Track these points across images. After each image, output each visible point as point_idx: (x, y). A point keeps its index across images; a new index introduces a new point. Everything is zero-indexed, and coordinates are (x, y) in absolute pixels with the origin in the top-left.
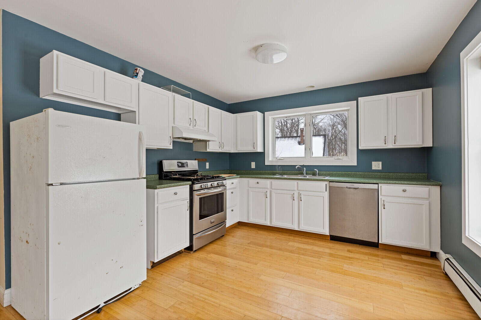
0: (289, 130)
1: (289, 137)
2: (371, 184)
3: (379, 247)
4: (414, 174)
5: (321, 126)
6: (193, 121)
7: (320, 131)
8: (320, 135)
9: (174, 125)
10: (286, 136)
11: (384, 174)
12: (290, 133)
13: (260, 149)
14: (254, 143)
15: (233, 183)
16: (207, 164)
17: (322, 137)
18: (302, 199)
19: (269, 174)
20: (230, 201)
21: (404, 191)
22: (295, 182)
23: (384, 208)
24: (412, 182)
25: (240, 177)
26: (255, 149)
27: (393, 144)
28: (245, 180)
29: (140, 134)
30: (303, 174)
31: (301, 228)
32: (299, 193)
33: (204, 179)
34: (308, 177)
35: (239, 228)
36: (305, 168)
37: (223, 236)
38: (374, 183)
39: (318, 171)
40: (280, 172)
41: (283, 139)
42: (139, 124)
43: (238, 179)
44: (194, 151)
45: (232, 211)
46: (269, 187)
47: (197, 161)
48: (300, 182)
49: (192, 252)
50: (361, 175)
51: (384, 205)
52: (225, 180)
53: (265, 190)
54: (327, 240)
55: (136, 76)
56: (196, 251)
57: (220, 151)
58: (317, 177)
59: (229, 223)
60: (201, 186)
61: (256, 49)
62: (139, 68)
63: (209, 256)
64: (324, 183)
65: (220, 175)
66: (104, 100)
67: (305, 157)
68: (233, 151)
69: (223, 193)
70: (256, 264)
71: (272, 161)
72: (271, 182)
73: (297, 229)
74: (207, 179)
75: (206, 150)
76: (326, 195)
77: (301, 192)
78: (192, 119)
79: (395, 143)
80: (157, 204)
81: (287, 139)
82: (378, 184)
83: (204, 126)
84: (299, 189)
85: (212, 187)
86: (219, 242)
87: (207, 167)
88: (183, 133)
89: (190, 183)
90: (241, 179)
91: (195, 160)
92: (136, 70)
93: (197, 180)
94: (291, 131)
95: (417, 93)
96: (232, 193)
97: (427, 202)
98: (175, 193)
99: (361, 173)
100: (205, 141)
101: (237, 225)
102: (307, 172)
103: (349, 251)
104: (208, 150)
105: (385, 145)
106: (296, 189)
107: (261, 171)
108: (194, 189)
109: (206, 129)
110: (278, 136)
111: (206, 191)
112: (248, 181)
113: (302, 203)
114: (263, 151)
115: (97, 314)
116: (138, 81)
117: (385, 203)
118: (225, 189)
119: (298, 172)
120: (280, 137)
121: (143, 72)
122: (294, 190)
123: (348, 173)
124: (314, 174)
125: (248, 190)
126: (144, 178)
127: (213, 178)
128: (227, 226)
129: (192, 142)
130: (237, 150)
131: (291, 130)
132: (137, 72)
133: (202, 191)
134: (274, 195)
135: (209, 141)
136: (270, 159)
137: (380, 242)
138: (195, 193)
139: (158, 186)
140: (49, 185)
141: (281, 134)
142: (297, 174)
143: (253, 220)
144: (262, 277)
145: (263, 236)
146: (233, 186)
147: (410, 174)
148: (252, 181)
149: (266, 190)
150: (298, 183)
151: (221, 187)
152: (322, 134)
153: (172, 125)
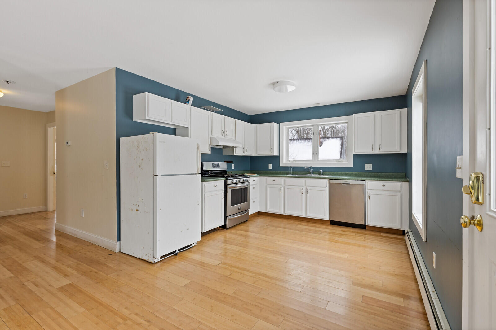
0: (306, 131)
1: (305, 139)
2: (360, 180)
3: (366, 229)
4: (396, 174)
5: (340, 128)
6: (224, 132)
7: (338, 133)
8: (337, 137)
9: (212, 136)
10: (303, 138)
11: (373, 173)
12: (307, 135)
13: (276, 154)
14: (271, 148)
15: (254, 181)
16: (233, 165)
17: (339, 139)
18: (309, 193)
19: (283, 174)
20: (252, 194)
21: (383, 186)
22: (303, 180)
23: (369, 199)
24: (389, 179)
25: (260, 176)
26: (272, 153)
27: (379, 151)
28: (264, 179)
29: (198, 145)
30: (311, 174)
31: (307, 215)
32: (306, 188)
33: (234, 176)
34: (314, 176)
35: (258, 217)
36: (312, 169)
37: (247, 221)
38: (362, 180)
39: (323, 171)
40: (292, 172)
41: (300, 141)
42: (190, 137)
43: (258, 177)
44: (223, 154)
45: (254, 202)
46: (283, 183)
47: (225, 163)
48: (307, 180)
49: (225, 229)
50: (356, 174)
51: (369, 197)
52: (249, 177)
53: (279, 186)
54: (328, 224)
55: (188, 102)
56: (228, 229)
57: (244, 155)
58: (322, 176)
59: (251, 212)
60: (232, 181)
61: (274, 84)
62: (190, 97)
63: (238, 232)
64: (325, 181)
65: (245, 174)
66: (171, 121)
67: (313, 160)
68: (253, 154)
69: (247, 187)
70: (273, 236)
71: (286, 163)
72: (285, 180)
73: (304, 216)
74: (236, 176)
75: (234, 154)
76: (327, 189)
77: (307, 187)
78: (224, 131)
79: (380, 150)
80: (204, 192)
81: (303, 141)
82: (365, 181)
83: (232, 135)
84: (307, 185)
85: (240, 182)
86: (244, 224)
87: (233, 168)
88: (220, 142)
89: (224, 178)
90: (260, 177)
91: (224, 162)
92: (188, 97)
93: (229, 176)
94: (308, 133)
95: (396, 112)
96: (254, 188)
97: (399, 194)
98: (215, 186)
99: (356, 173)
100: (233, 148)
101: (257, 214)
102: (314, 172)
103: (342, 231)
104: (235, 154)
105: (372, 151)
106: (304, 185)
107: (277, 172)
108: (227, 183)
109: (234, 138)
110: (295, 138)
111: (235, 185)
112: (266, 179)
113: (308, 196)
114: (278, 155)
115: (175, 256)
116: (189, 106)
117: (370, 195)
118: (249, 185)
119: (307, 172)
120: (297, 139)
121: (192, 98)
122: (303, 186)
123: (346, 173)
124: (320, 174)
125: (266, 186)
126: (200, 174)
127: (240, 176)
128: (250, 213)
129: (222, 148)
130: (257, 153)
131: (308, 131)
132: (189, 99)
133: (233, 185)
134: (287, 190)
135: (235, 147)
136: (284, 162)
137: (366, 225)
138: (228, 186)
139: (205, 180)
140: (155, 176)
141: (298, 135)
142: (306, 174)
143: (270, 210)
144: (277, 242)
145: (277, 222)
146: (254, 183)
147: (393, 174)
148: (269, 179)
149: (281, 186)
150: (305, 180)
151: (246, 183)
152: (339, 136)
153: (210, 136)
